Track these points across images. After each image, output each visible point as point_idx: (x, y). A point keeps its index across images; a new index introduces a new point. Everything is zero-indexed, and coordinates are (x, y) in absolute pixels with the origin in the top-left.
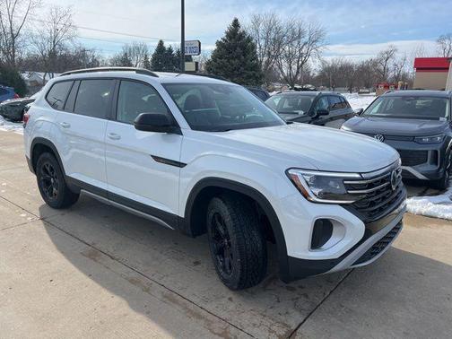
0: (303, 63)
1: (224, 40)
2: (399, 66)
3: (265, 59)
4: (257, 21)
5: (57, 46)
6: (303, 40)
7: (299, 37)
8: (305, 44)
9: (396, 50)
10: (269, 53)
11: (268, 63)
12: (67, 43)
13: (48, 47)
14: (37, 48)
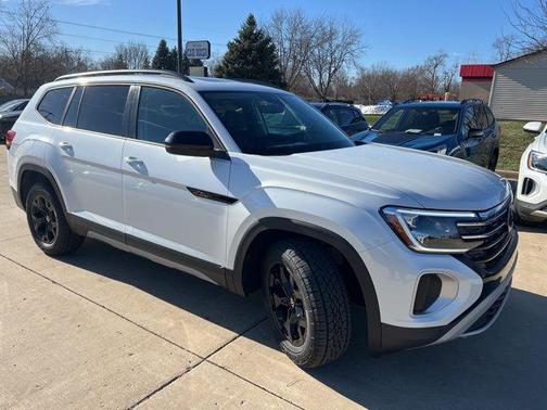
0: (336, 70)
1: (237, 41)
2: (450, 74)
3: (290, 64)
4: (278, 19)
5: (32, 46)
6: (335, 42)
7: (330, 38)
8: (338, 47)
9: (446, 56)
10: (295, 57)
11: (294, 70)
12: (44, 42)
13: (21, 47)
14: (6, 49)
